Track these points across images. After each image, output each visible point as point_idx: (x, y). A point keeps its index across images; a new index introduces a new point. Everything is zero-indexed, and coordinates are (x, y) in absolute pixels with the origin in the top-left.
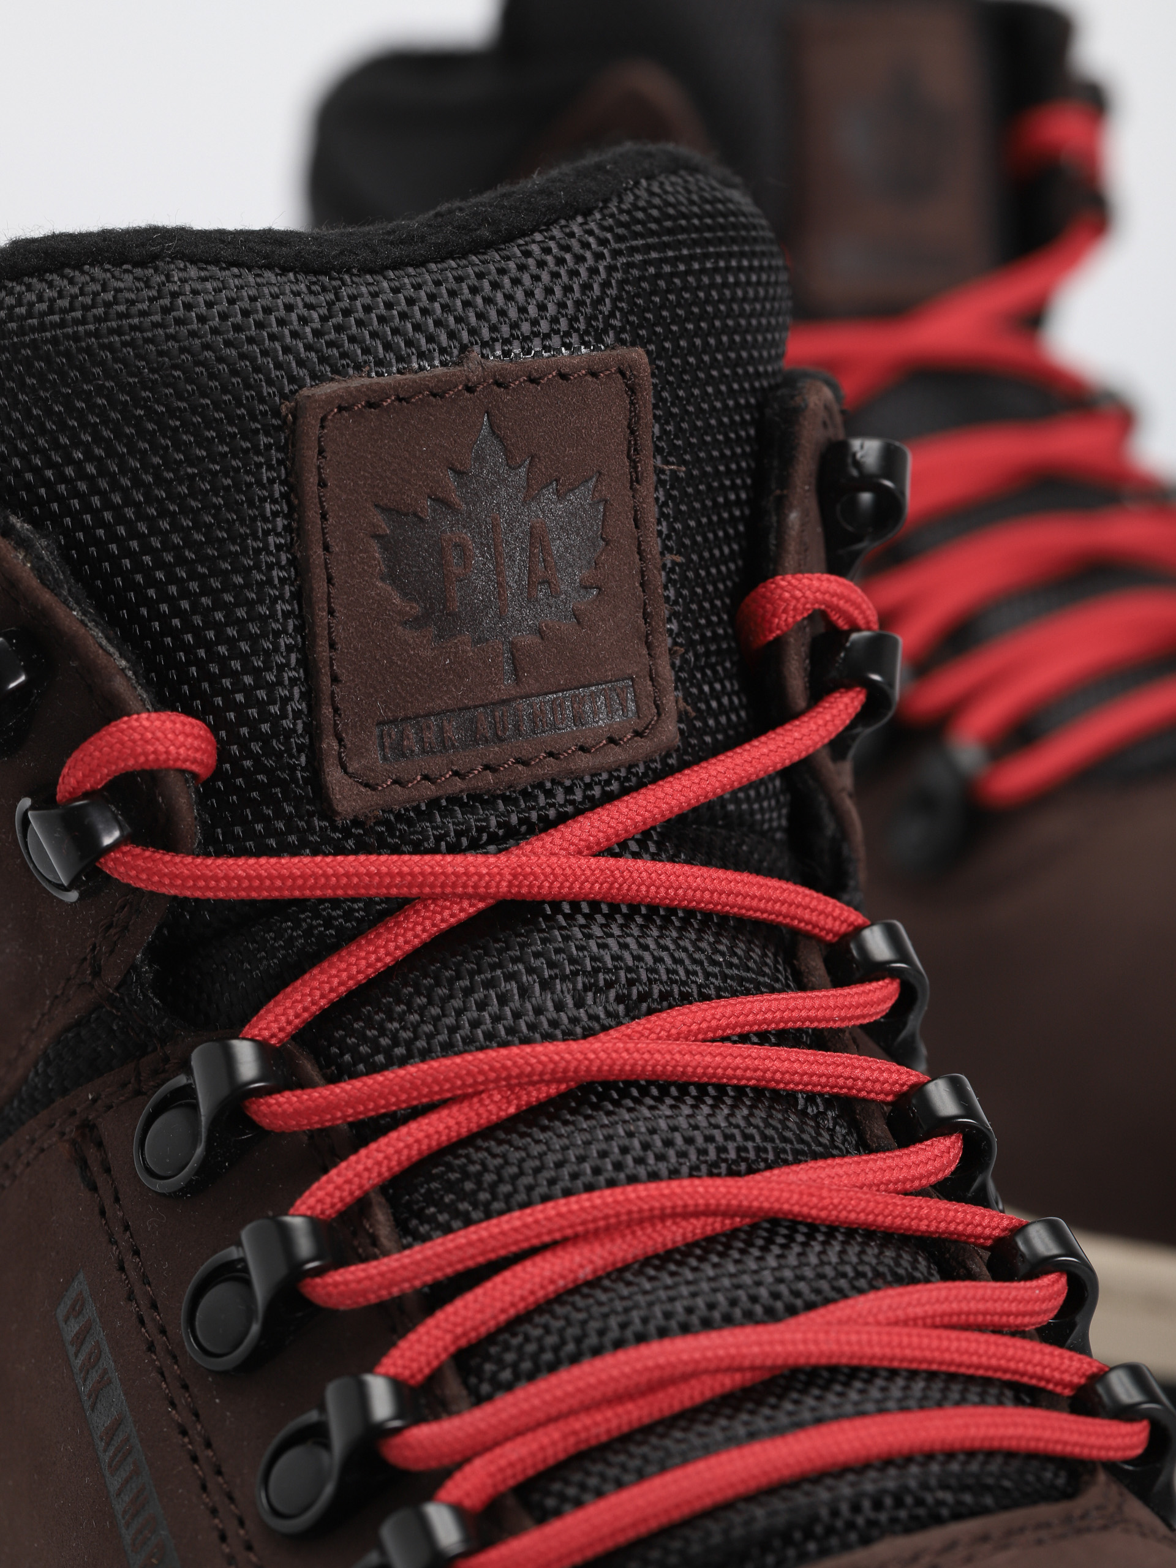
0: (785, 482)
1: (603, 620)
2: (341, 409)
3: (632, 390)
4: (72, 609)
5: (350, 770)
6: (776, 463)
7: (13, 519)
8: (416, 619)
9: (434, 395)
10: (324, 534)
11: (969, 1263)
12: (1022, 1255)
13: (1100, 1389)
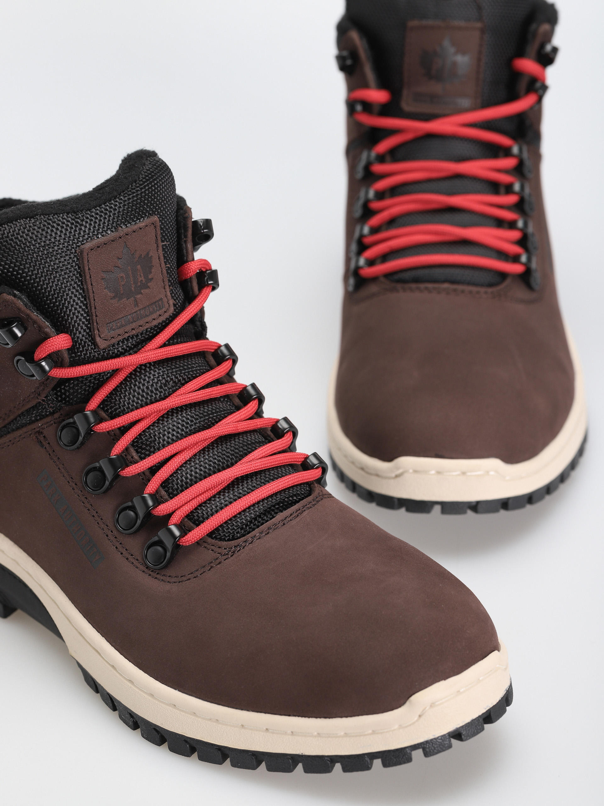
0: (186, 236)
1: (155, 286)
2: (91, 249)
3: (155, 227)
4: (34, 313)
5: (101, 337)
6: (183, 231)
7: (15, 292)
8: (114, 297)
9: (113, 241)
10: (91, 281)
11: (267, 432)
12: (280, 428)
13: (308, 461)
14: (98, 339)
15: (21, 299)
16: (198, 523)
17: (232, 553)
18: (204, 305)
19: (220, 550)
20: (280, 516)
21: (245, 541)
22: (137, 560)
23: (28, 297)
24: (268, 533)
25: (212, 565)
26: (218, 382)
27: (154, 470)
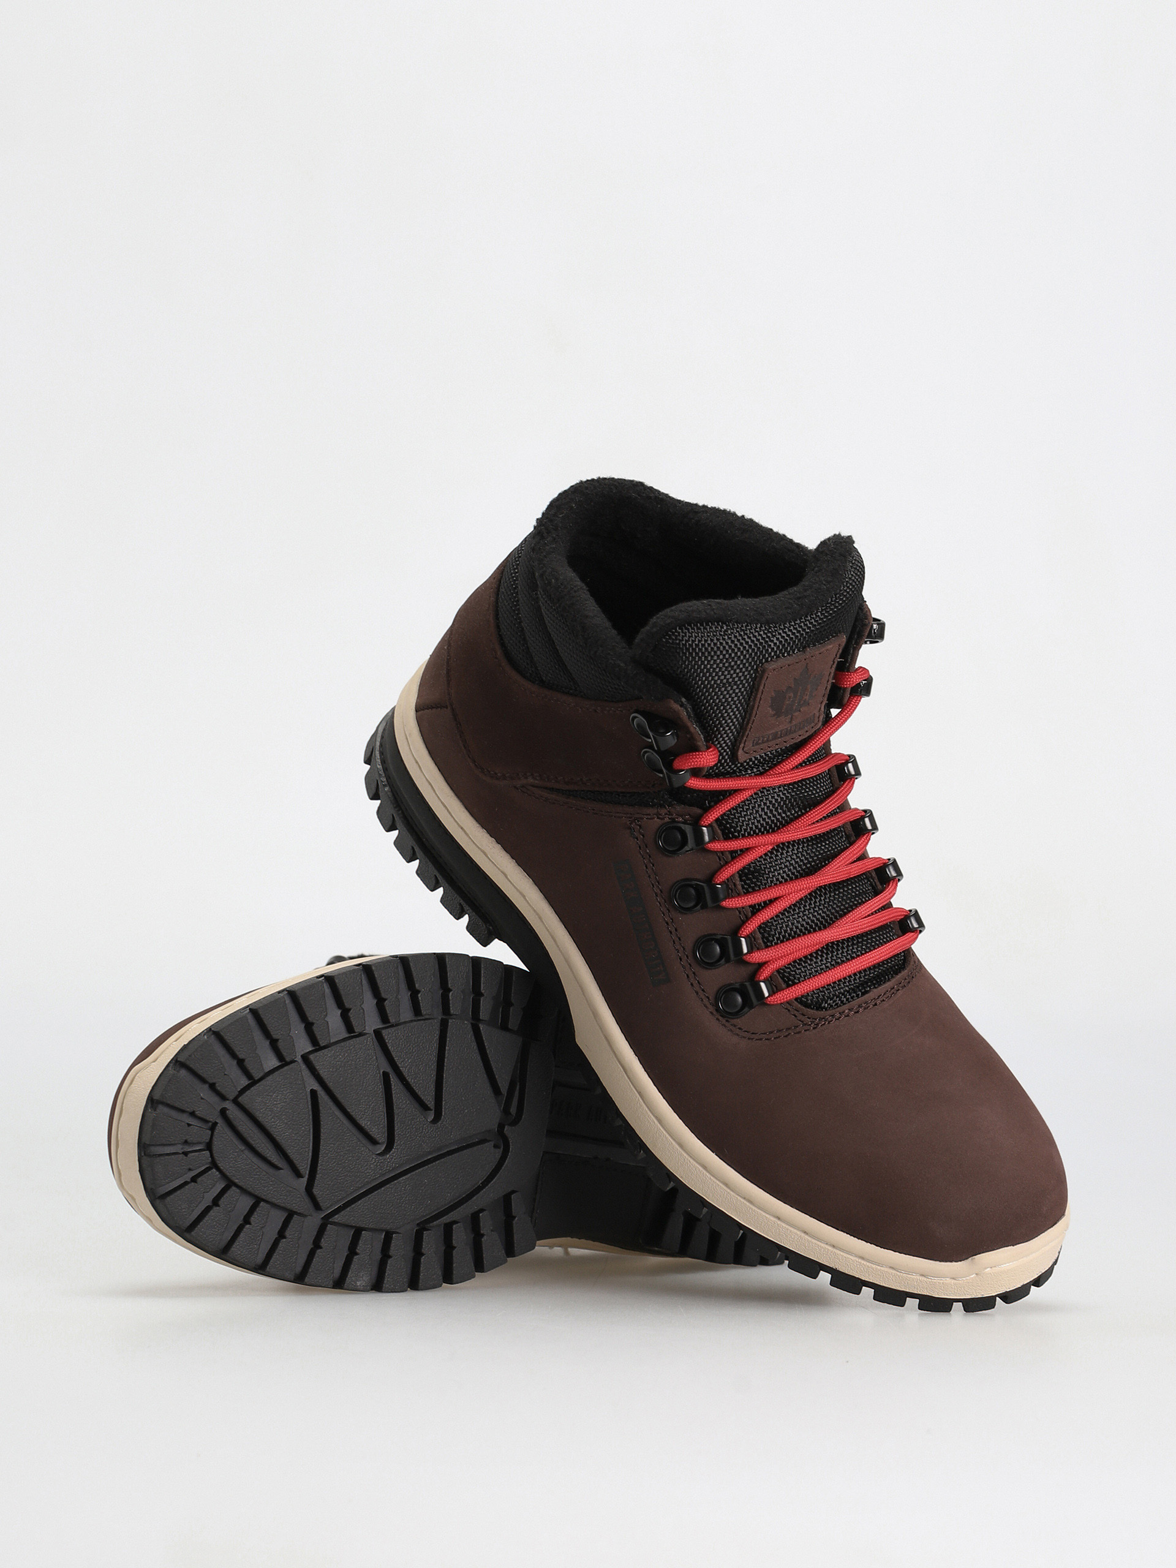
2: (774, 670)
5: (744, 750)
9: (797, 663)
14: (740, 752)
15: (686, 709)
16: (790, 983)
17: (815, 1025)
18: (832, 738)
19: (803, 1018)
20: (874, 993)
21: (832, 1016)
22: (708, 998)
23: (693, 709)
24: (858, 1012)
25: (790, 1031)
26: (833, 814)
27: (756, 909)
